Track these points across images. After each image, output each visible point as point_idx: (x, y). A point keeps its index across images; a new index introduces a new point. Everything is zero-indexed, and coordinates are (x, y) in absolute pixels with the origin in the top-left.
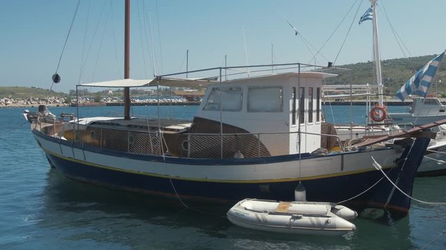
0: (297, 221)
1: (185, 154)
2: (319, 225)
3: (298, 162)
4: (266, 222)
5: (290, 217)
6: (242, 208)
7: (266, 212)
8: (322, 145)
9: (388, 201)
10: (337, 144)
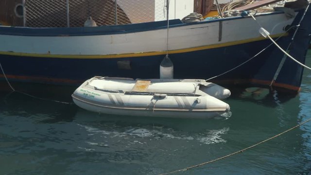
0: (160, 102)
1: (20, 22)
2: (187, 106)
3: (165, 31)
4: (121, 104)
5: (152, 97)
6: (91, 87)
7: (121, 92)
8: (196, 10)
9: (275, 78)
10: (214, 8)
